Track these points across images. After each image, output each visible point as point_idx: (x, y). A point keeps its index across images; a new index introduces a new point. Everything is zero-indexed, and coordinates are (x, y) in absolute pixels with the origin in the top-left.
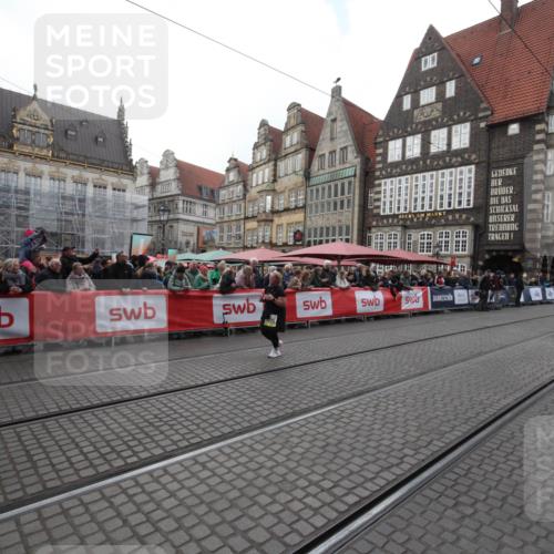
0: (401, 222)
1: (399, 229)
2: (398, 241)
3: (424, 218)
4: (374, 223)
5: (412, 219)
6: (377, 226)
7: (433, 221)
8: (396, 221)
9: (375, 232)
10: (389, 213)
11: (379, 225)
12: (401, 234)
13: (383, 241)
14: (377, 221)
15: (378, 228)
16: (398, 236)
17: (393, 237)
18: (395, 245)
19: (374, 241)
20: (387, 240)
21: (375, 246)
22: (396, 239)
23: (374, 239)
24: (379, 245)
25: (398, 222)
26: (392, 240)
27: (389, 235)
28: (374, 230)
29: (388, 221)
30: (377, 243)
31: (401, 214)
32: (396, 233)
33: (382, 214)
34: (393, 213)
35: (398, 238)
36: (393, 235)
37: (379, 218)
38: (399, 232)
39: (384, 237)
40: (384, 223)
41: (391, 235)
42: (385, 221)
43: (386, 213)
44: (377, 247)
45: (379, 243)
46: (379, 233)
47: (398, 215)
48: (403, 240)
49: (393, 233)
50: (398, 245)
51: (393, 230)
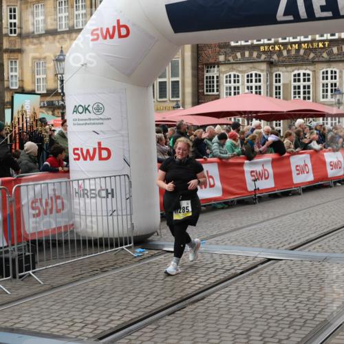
0: (263, 57)
1: (264, 66)
2: (262, 84)
3: (298, 51)
4: (222, 58)
5: (280, 51)
6: (226, 63)
7: (312, 55)
8: (255, 54)
9: (225, 72)
10: (243, 43)
11: (229, 60)
12: (265, 73)
13: (239, 84)
14: (226, 54)
15: (230, 66)
16: (262, 78)
17: (254, 78)
18: (258, 90)
19: (224, 85)
20: (246, 84)
21: (227, 93)
22: (260, 81)
23: (225, 81)
24: (232, 91)
25: (259, 56)
26: (254, 84)
27: (248, 76)
28: (223, 68)
29: (243, 55)
30: (230, 88)
31: (264, 45)
32: (258, 73)
33: (233, 44)
34: (249, 43)
35: (262, 80)
36: (254, 75)
37: (228, 50)
38: (262, 71)
39: (240, 79)
40: (237, 58)
41: (251, 75)
42: (239, 55)
43: (239, 44)
44: (230, 95)
45: (232, 88)
46: (232, 74)
47: (259, 46)
48: (268, 83)
49: (254, 73)
50: (262, 90)
51: (255, 68)
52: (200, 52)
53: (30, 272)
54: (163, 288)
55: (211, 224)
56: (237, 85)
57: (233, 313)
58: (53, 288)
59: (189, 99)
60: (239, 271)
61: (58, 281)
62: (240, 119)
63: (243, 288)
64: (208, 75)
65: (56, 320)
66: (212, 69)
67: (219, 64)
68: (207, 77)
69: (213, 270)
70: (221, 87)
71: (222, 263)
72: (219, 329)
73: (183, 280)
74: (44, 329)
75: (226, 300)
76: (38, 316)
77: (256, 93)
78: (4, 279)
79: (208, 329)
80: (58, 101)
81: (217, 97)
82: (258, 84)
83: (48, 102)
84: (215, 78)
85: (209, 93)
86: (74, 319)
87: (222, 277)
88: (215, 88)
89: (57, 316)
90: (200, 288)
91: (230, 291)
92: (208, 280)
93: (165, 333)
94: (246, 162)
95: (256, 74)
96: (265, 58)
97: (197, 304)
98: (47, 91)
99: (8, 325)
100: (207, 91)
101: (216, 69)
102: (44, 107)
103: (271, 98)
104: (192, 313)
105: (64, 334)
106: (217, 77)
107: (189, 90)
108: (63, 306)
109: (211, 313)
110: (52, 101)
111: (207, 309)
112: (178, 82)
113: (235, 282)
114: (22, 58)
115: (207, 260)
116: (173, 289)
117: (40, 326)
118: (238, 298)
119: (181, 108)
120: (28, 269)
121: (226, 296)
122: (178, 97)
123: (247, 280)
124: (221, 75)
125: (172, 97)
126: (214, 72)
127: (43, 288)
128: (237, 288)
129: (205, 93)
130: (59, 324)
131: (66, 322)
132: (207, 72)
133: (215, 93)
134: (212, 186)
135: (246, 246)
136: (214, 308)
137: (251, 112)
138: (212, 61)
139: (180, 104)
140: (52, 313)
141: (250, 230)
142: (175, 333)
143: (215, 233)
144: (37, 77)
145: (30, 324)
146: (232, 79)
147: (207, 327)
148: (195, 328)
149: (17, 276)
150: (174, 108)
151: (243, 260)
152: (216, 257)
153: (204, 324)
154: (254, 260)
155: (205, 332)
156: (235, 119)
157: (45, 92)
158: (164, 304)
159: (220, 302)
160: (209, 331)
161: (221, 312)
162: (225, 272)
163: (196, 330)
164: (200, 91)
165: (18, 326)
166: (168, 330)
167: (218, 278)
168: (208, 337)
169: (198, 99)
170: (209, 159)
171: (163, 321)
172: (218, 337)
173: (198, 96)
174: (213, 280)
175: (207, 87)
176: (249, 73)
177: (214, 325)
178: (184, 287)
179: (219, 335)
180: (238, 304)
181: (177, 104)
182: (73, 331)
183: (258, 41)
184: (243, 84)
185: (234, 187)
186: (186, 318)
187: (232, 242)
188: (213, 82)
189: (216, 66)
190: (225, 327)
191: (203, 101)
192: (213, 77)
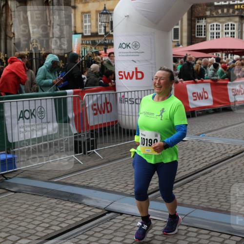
0: (237, 12)
1: (237, 19)
2: (235, 31)
4: (208, 13)
6: (211, 16)
8: (231, 11)
9: (210, 23)
10: (223, 3)
11: (213, 15)
12: (238, 24)
13: (220, 31)
14: (211, 11)
15: (214, 19)
16: (235, 27)
17: (230, 27)
18: (233, 35)
19: (210, 31)
20: (225, 31)
21: (211, 37)
22: (234, 29)
23: (210, 29)
24: (215, 35)
25: (234, 12)
26: (230, 31)
27: (226, 25)
28: (209, 20)
29: (223, 11)
30: (213, 33)
31: (237, 4)
32: (233, 23)
33: (216, 4)
34: (227, 3)
35: (235, 28)
36: (230, 25)
37: (213, 8)
38: (236, 22)
39: (220, 27)
40: (218, 13)
41: (228, 25)
42: (220, 11)
43: (220, 3)
44: (213, 37)
45: (215, 34)
46: (215, 24)
47: (234, 5)
48: (240, 30)
49: (230, 23)
50: (235, 35)
51: (230, 20)
52: (193, 9)
53: (95, 150)
54: (182, 164)
55: (207, 123)
56: (218, 31)
57: (232, 183)
58: (109, 161)
59: (185, 40)
60: (231, 155)
61: (112, 157)
62: (220, 54)
63: (236, 166)
64: (199, 24)
65: (115, 182)
66: (201, 20)
67: (206, 17)
68: (197, 26)
69: (213, 153)
70: (208, 33)
71: (219, 149)
72: (225, 193)
73: (194, 159)
74: (109, 187)
75: (226, 173)
76: (103, 179)
77: (231, 36)
78: (79, 154)
79: (217, 192)
80: (98, 40)
81: (204, 40)
82: (233, 31)
83: (92, 41)
84: (203, 26)
85: (199, 37)
86: (127, 182)
87: (220, 158)
88: (203, 33)
89: (116, 180)
90: (207, 165)
91: (227, 168)
92: (211, 160)
93: (188, 194)
94: (229, 82)
95: (231, 25)
96: (238, 14)
97: (207, 175)
98: (91, 33)
99: (85, 184)
100: (197, 35)
101: (204, 20)
102: (89, 44)
103: (241, 40)
104: (204, 181)
105: (122, 191)
106: (205, 26)
107: (185, 34)
108: (118, 173)
109: (217, 182)
110: (95, 41)
111: (214, 179)
112: (178, 29)
113: (229, 162)
114: (75, 12)
115: (209, 147)
116: (189, 165)
117: (106, 185)
118: (234, 172)
119: (181, 46)
120: (93, 149)
121: (225, 171)
122: (178, 39)
123: (237, 161)
124: (208, 25)
125: (174, 39)
126: (203, 23)
127: (103, 161)
128: (232, 166)
129: (196, 36)
130: (117, 185)
131: (122, 183)
132: (198, 22)
133: (203, 36)
134: (206, 98)
135: (233, 138)
136: (218, 178)
137: (229, 50)
138: (201, 15)
139: (180, 43)
140: (112, 177)
141: (234, 128)
142: (195, 194)
143: (210, 129)
144: (85, 24)
145: (99, 184)
146: (215, 27)
147: (216, 191)
148: (208, 191)
149: (86, 153)
150: (176, 46)
151: (233, 148)
152: (214, 145)
153: (213, 189)
154: (240, 147)
155: (215, 194)
156: (216, 54)
157: (90, 34)
158: (184, 174)
159: (222, 175)
160: (218, 194)
161: (224, 182)
162: (221, 155)
163: (209, 193)
164: (193, 35)
165: (91, 185)
166: (190, 192)
167: (218, 159)
168: (218, 197)
169: (192, 40)
170: (205, 81)
171: (186, 186)
172: (225, 198)
173: (191, 38)
174: (215, 160)
175: (197, 32)
176: (227, 24)
177: (221, 190)
178: (196, 164)
179: (225, 197)
180: (235, 177)
181: (178, 44)
182: (128, 190)
183: (233, 2)
184: (222, 31)
185: (221, 99)
186: (201, 185)
187: (223, 135)
188: (202, 29)
189: (204, 19)
190: (228, 191)
191: (195, 42)
192: (202, 26)
